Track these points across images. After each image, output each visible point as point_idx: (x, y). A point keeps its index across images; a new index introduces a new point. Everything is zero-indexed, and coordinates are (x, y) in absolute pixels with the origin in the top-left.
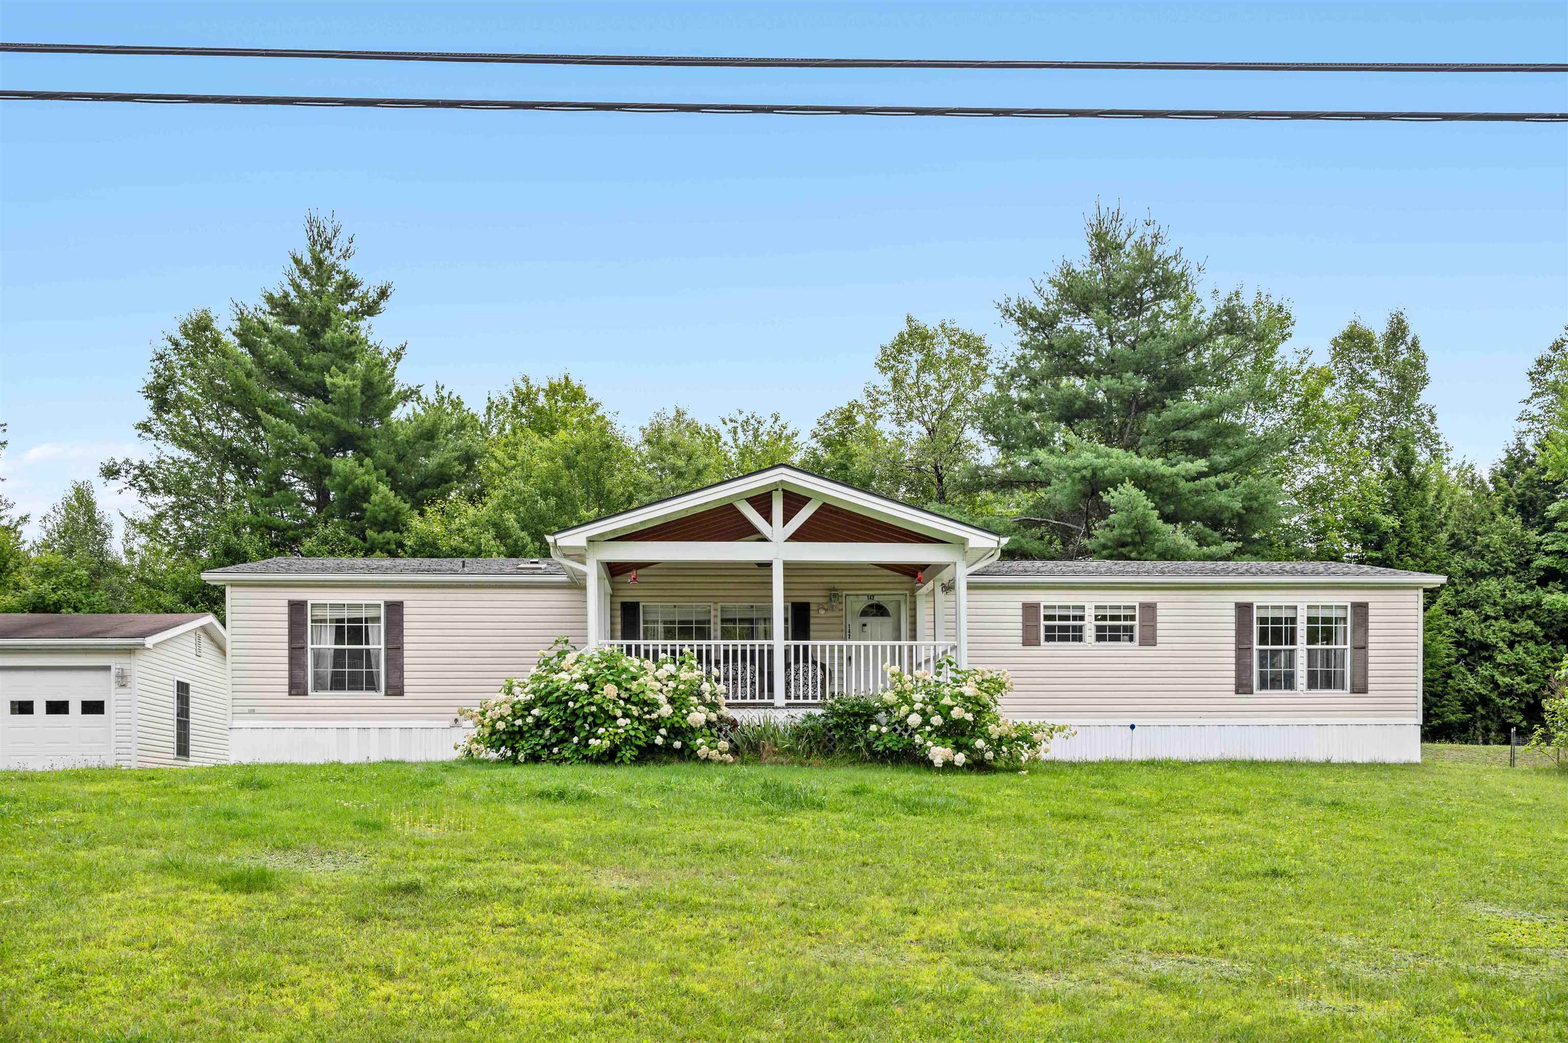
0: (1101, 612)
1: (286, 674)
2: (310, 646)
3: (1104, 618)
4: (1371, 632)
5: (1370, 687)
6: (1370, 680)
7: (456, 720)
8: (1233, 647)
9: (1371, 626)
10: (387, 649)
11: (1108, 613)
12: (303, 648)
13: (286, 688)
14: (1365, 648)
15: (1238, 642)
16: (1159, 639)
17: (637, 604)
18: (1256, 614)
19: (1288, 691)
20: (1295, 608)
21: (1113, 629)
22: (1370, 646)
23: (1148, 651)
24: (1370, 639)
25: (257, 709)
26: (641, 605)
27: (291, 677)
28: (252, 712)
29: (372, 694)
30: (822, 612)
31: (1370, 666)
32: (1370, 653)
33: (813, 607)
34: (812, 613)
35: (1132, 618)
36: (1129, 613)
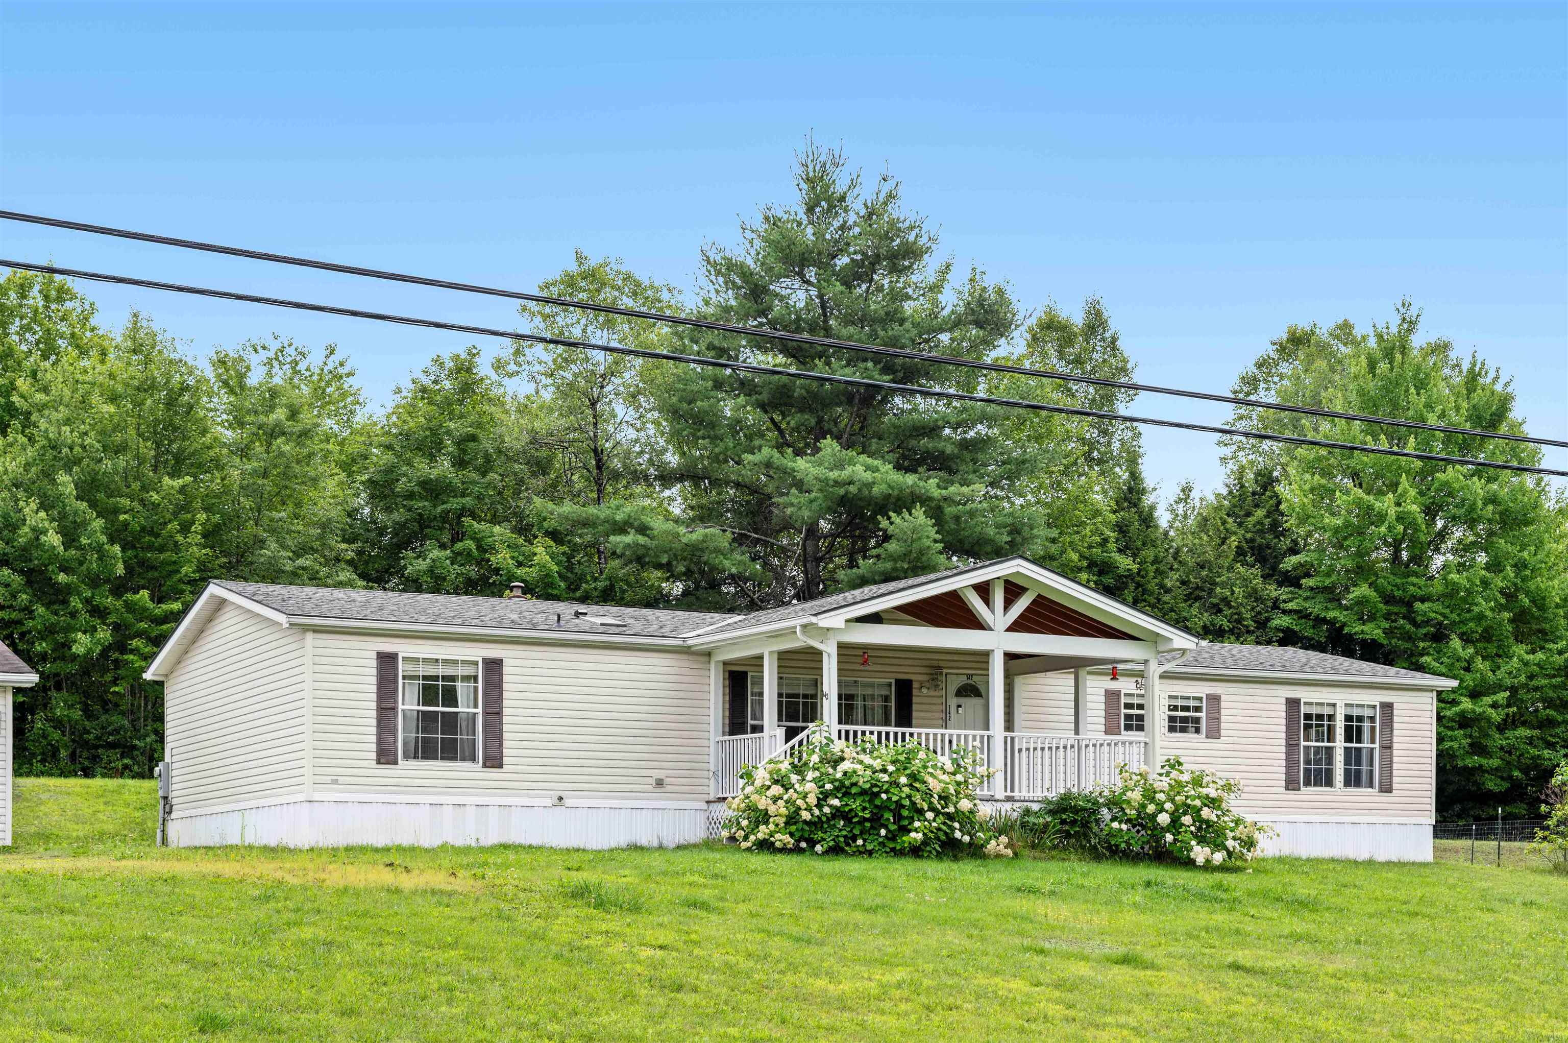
0: (1174, 702)
1: (374, 739)
2: (401, 707)
3: (1175, 708)
4: (1395, 732)
5: (1395, 786)
6: (1395, 780)
7: (561, 799)
8: (1283, 742)
9: (1395, 726)
10: (486, 713)
11: (1179, 703)
12: (394, 709)
13: (374, 756)
14: (1390, 747)
15: (1288, 738)
16: (1223, 732)
17: (746, 673)
18: (1303, 710)
19: (1328, 789)
20: (1334, 705)
21: (1184, 720)
22: (1395, 746)
23: (1213, 744)
24: (1395, 739)
25: (341, 780)
26: (750, 674)
27: (379, 742)
28: (335, 782)
29: (468, 765)
30: (925, 691)
31: (1395, 766)
32: (1395, 753)
33: (915, 685)
34: (915, 692)
35: (1198, 709)
36: (1197, 704)
